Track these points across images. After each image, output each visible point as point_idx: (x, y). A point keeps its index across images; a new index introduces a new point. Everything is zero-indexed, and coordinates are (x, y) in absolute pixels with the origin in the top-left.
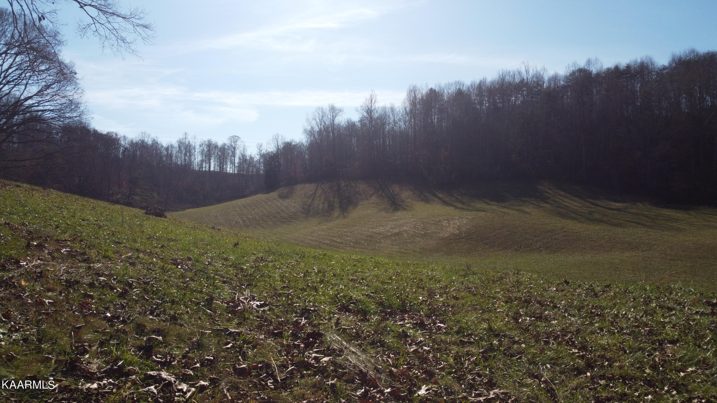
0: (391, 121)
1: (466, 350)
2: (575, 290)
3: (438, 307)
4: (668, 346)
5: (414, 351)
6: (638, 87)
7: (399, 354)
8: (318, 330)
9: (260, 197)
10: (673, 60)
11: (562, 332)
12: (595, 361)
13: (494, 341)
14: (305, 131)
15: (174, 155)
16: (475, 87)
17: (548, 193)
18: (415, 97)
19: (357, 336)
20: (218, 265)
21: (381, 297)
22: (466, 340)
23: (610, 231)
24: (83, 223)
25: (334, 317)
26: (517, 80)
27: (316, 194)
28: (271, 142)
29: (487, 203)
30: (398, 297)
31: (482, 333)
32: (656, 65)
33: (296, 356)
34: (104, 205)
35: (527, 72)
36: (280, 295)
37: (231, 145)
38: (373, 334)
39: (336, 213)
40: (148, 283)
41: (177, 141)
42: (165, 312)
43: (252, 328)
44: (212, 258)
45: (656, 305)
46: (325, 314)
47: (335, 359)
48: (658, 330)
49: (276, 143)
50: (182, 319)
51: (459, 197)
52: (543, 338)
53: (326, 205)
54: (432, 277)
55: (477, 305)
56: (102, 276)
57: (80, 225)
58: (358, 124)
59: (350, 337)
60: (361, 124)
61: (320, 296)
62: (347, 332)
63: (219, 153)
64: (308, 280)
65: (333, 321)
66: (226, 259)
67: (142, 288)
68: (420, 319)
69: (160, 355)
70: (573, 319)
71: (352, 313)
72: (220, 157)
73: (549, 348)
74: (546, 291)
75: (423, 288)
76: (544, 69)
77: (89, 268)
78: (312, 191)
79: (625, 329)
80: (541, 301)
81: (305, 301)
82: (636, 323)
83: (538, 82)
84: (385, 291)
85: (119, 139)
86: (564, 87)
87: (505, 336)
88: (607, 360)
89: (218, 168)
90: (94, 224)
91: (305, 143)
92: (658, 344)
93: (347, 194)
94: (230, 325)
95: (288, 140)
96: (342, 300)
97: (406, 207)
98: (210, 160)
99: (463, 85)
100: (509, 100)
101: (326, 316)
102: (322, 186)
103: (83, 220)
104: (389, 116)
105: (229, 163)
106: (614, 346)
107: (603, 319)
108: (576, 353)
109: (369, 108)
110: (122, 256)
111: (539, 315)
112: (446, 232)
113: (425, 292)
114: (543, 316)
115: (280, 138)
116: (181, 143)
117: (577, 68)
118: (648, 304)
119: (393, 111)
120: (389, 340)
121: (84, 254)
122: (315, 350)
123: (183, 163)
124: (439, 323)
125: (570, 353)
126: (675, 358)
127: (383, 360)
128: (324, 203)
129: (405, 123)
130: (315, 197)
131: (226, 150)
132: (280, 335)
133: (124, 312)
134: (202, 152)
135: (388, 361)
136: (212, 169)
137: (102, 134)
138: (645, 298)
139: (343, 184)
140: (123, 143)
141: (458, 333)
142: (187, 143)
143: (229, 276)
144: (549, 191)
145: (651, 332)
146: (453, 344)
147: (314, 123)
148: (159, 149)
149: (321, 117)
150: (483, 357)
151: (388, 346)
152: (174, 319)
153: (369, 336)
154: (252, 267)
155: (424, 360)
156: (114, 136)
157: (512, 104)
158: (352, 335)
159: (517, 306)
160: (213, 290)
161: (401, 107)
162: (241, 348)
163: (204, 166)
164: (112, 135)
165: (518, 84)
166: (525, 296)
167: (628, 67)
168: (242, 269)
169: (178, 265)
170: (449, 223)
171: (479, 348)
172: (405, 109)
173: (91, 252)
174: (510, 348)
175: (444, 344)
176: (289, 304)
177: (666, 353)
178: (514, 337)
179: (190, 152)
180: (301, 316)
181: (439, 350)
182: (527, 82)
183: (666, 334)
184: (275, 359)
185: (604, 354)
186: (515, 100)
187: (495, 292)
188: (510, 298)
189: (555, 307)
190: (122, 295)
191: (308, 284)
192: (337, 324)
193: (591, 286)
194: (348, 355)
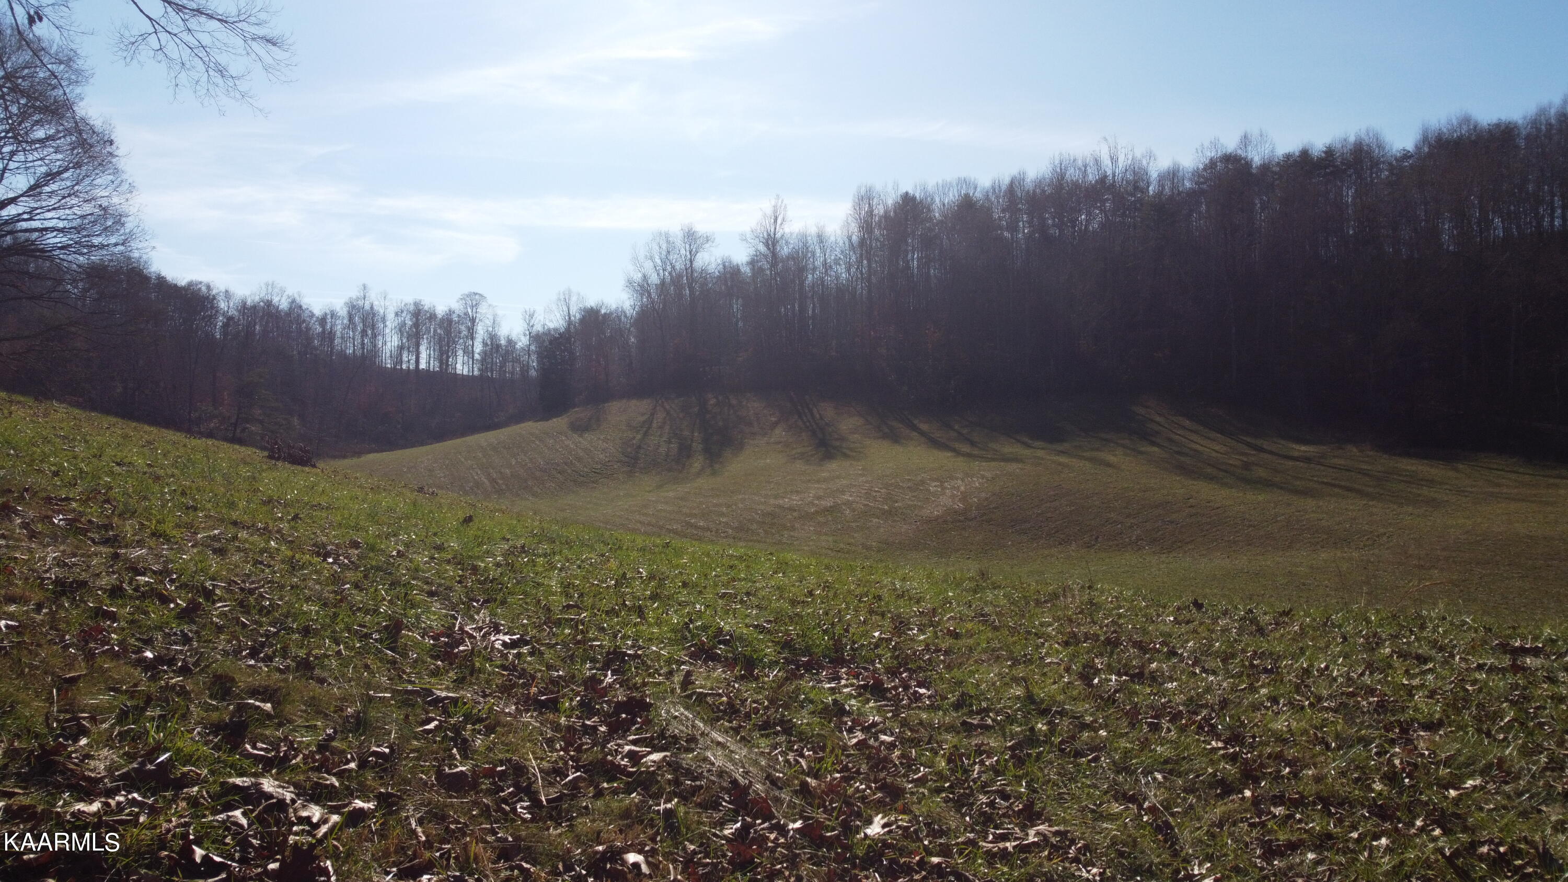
0: (818, 263)
1: (975, 742)
2: (1215, 620)
3: (914, 654)
4: (1419, 735)
5: (859, 742)
6: (1349, 195)
7: (823, 749)
8: (642, 696)
9: (529, 427)
10: (1425, 139)
11: (1188, 706)
12: (1262, 766)
13: (1037, 723)
14: (630, 283)
15: (338, 334)
16: (1000, 191)
17: (1155, 422)
18: (871, 213)
19: (732, 711)
20: (422, 559)
21: (787, 630)
22: (975, 722)
23: (1289, 505)
24: (117, 469)
25: (678, 670)
26: (1092, 177)
27: (652, 422)
28: (554, 307)
29: (1024, 443)
30: (825, 632)
31: (1010, 708)
32: (1387, 148)
33: (587, 750)
34: (175, 438)
35: (1114, 160)
36: (558, 623)
37: (465, 314)
38: (767, 708)
39: (697, 463)
40: (251, 592)
41: (346, 303)
42: (285, 651)
43: (488, 691)
44: (407, 545)
45: (1393, 651)
46: (659, 664)
47: (676, 757)
48: (1397, 701)
49: (565, 309)
50: (323, 667)
51: (965, 431)
52: (1147, 718)
53: (674, 446)
54: (903, 592)
55: (1001, 648)
56: (144, 574)
57: (111, 473)
58: (746, 270)
59: (714, 712)
60: (753, 269)
61: (650, 625)
62: (707, 703)
63: (439, 331)
64: (624, 594)
65: (677, 679)
66: (440, 548)
67: (235, 600)
68: (874, 678)
69: (264, 743)
70: (1211, 678)
71: (720, 662)
72: (440, 339)
73: (1159, 737)
74: (1153, 622)
75: (883, 615)
76: (1151, 156)
77: (116, 556)
78: (643, 415)
79: (1327, 699)
80: (1141, 642)
81: (616, 637)
82: (1350, 686)
83: (1136, 182)
84: (796, 619)
85: (214, 298)
86: (1192, 193)
87: (1062, 713)
88: (1289, 764)
89: (437, 364)
90: (145, 473)
91: (630, 311)
92: (1397, 731)
93: (721, 424)
94: (438, 684)
95: (591, 302)
96: (699, 635)
97: (848, 452)
98: (418, 345)
99: (976, 188)
100: (1074, 222)
101: (661, 668)
102: (665, 404)
103: (118, 464)
104: (813, 254)
105: (460, 353)
106: (1302, 735)
107: (1279, 678)
108: (1220, 749)
109: (769, 235)
110: (197, 534)
111: (1137, 671)
112: (937, 506)
113: (887, 623)
114: (1147, 671)
115: (574, 299)
116: (353, 309)
117: (1219, 154)
118: (1373, 649)
119: (821, 242)
120: (802, 719)
121: (108, 527)
122: (631, 738)
123: (359, 353)
124: (915, 686)
125: (1205, 749)
126: (1435, 761)
127: (787, 761)
128: (670, 442)
129: (848, 270)
130: (649, 428)
131: (454, 325)
132: (553, 705)
133: (187, 651)
134: (401, 328)
135: (797, 762)
136: (423, 366)
137: (176, 285)
138: (1367, 638)
139: (713, 401)
140: (223, 305)
141: (957, 706)
142: (367, 307)
143: (443, 582)
144: (1158, 419)
145: (1382, 707)
146: (947, 730)
147: (648, 265)
148: (304, 321)
149: (664, 253)
150: (1012, 757)
151: (801, 733)
152: (305, 666)
153: (756, 711)
154: (498, 565)
155: (879, 762)
156: (204, 289)
157: (1080, 229)
158: (718, 708)
159: (1088, 653)
160: (405, 610)
161: (839, 232)
162: (457, 729)
163: (405, 359)
164: (200, 289)
165: (1093, 187)
166: (1105, 633)
167: (1329, 152)
168: (475, 569)
169: (327, 555)
170: (942, 486)
171: (1005, 738)
172: (850, 238)
173: (124, 526)
174: (1073, 737)
175: (926, 730)
176: (579, 642)
177: (1416, 748)
178: (1082, 716)
179: (373, 327)
180: (606, 667)
181: (915, 742)
182: (1114, 181)
183: (1416, 709)
184: (538, 755)
185: (1282, 751)
186: (1087, 221)
187: (1042, 625)
188: (1075, 635)
189: (1172, 653)
190: (187, 615)
191: (624, 601)
192: (687, 682)
193: (1251, 611)
194: (706, 748)
